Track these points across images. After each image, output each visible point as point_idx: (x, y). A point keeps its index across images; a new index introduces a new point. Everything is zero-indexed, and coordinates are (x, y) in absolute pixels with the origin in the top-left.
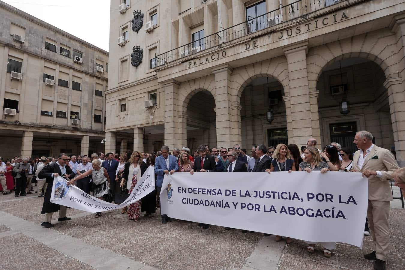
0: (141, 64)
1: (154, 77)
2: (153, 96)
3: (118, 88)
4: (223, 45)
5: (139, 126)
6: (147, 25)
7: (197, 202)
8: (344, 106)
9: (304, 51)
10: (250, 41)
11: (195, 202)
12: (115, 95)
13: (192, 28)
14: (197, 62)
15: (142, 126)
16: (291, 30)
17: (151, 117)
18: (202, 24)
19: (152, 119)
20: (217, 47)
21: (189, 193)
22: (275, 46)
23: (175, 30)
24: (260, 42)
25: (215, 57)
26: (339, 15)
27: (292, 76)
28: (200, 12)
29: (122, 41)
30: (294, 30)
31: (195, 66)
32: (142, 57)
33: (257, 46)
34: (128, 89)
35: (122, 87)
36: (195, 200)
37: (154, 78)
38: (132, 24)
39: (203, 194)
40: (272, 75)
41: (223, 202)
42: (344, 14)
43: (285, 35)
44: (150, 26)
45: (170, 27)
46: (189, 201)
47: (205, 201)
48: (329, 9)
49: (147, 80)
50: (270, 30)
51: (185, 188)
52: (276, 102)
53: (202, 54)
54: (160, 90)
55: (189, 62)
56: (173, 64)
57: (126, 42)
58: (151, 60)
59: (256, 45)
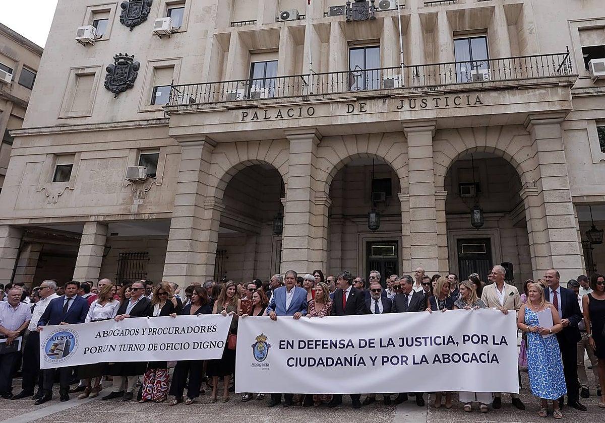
0: (128, 91)
1: (158, 122)
2: (149, 159)
3: (56, 129)
4: (310, 98)
5: (101, 219)
6: (160, 24)
8: (477, 216)
9: (431, 133)
10: (355, 101)
12: (46, 141)
13: (252, 53)
14: (261, 114)
15: (108, 219)
16: (415, 100)
17: (136, 202)
18: (276, 51)
19: (139, 205)
20: (300, 99)
22: (391, 117)
23: (220, 47)
24: (371, 107)
25: (295, 112)
26: (473, 97)
27: (413, 166)
28: (274, 33)
29: (88, 35)
30: (419, 102)
31: (255, 119)
32: (136, 78)
33: (365, 111)
34: (83, 135)
35: (70, 128)
37: (159, 124)
38: (120, 9)
40: (384, 158)
42: (478, 97)
43: (406, 107)
44: (166, 27)
45: (211, 42)
48: (461, 87)
49: (141, 125)
50: (385, 92)
52: (383, 198)
53: (270, 104)
54: (168, 150)
55: (245, 111)
56: (211, 108)
57: (98, 39)
58: (156, 89)
59: (363, 110)
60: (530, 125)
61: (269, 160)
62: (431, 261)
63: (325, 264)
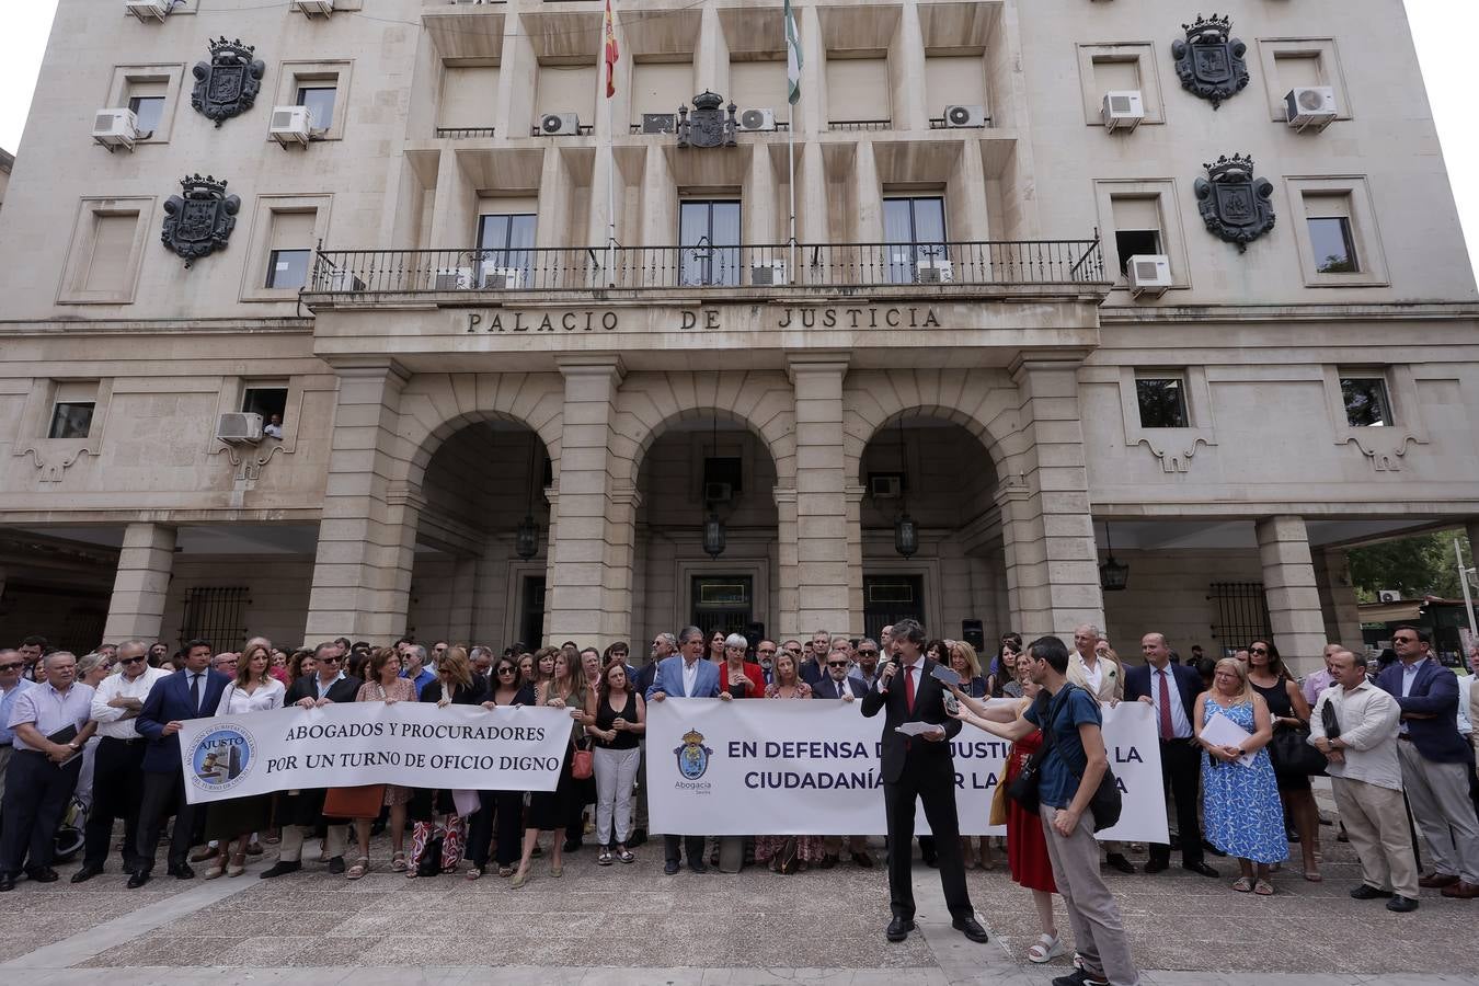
0: (216, 256)
1: (285, 323)
2: (268, 402)
3: (53, 327)
4: (611, 295)
5: (164, 517)
6: (284, 119)
7: (792, 780)
8: (907, 534)
9: (839, 375)
10: (697, 307)
11: (787, 780)
12: (30, 350)
13: (483, 195)
14: (508, 321)
15: (178, 518)
16: (813, 311)
17: (241, 486)
18: (533, 195)
19: (246, 492)
20: (590, 295)
21: (768, 755)
22: (767, 342)
23: (416, 178)
24: (728, 319)
25: (579, 321)
26: (922, 313)
27: (805, 436)
28: (531, 158)
29: (122, 125)
30: (820, 316)
31: (496, 331)
32: (232, 229)
33: (717, 327)
34: (115, 342)
35: (87, 326)
36: (787, 775)
37: (288, 328)
38: (191, 80)
39: (812, 756)
40: (747, 420)
41: (870, 775)
42: (931, 313)
43: (797, 323)
44: (297, 126)
45: (397, 170)
46: (766, 780)
47: (820, 775)
48: (901, 292)
49: (246, 329)
50: (758, 293)
51: (755, 744)
52: (727, 495)
53: (528, 301)
54: (309, 382)
55: (474, 312)
56: (403, 303)
57: (143, 140)
58: (275, 255)
59: (714, 324)
60: (1022, 369)
61: (521, 412)
62: (838, 614)
63: (629, 616)
